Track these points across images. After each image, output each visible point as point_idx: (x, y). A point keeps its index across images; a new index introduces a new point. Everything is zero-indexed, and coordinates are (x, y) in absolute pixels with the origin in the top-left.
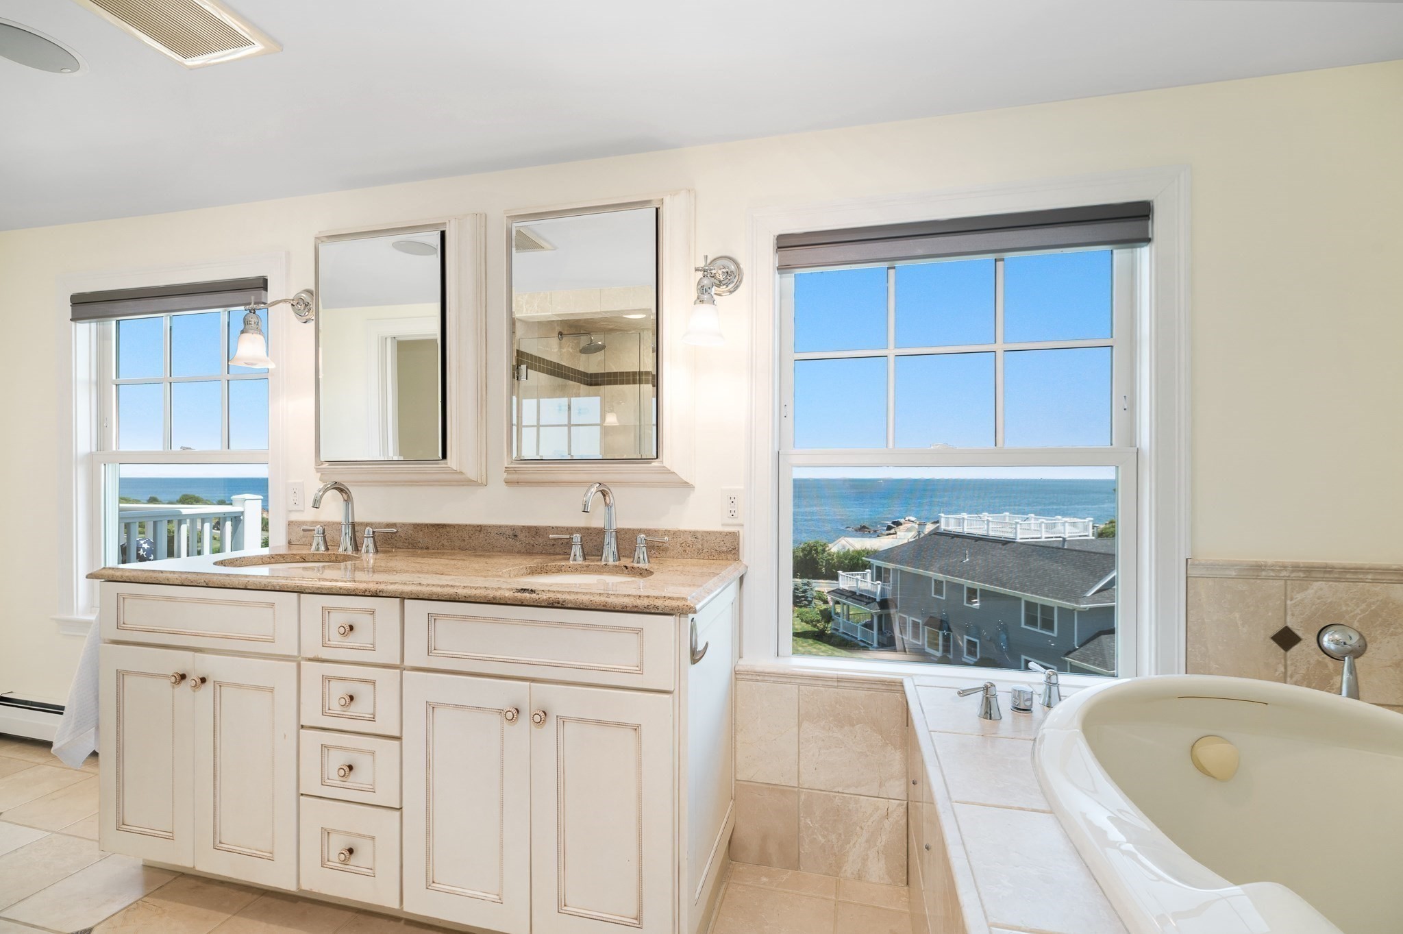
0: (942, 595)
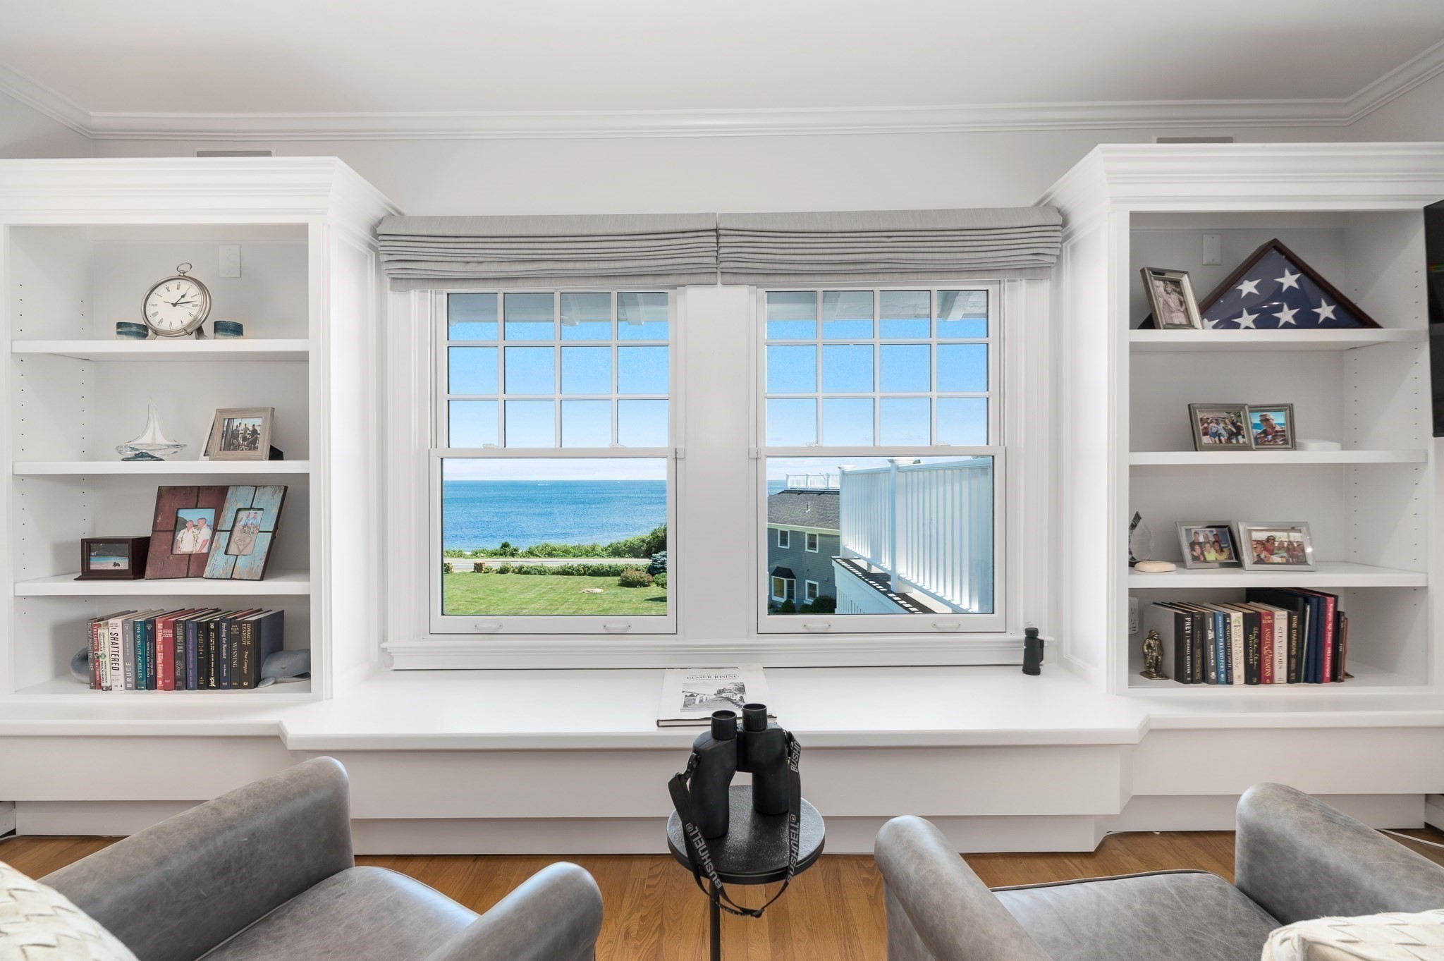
0: (786, 545)
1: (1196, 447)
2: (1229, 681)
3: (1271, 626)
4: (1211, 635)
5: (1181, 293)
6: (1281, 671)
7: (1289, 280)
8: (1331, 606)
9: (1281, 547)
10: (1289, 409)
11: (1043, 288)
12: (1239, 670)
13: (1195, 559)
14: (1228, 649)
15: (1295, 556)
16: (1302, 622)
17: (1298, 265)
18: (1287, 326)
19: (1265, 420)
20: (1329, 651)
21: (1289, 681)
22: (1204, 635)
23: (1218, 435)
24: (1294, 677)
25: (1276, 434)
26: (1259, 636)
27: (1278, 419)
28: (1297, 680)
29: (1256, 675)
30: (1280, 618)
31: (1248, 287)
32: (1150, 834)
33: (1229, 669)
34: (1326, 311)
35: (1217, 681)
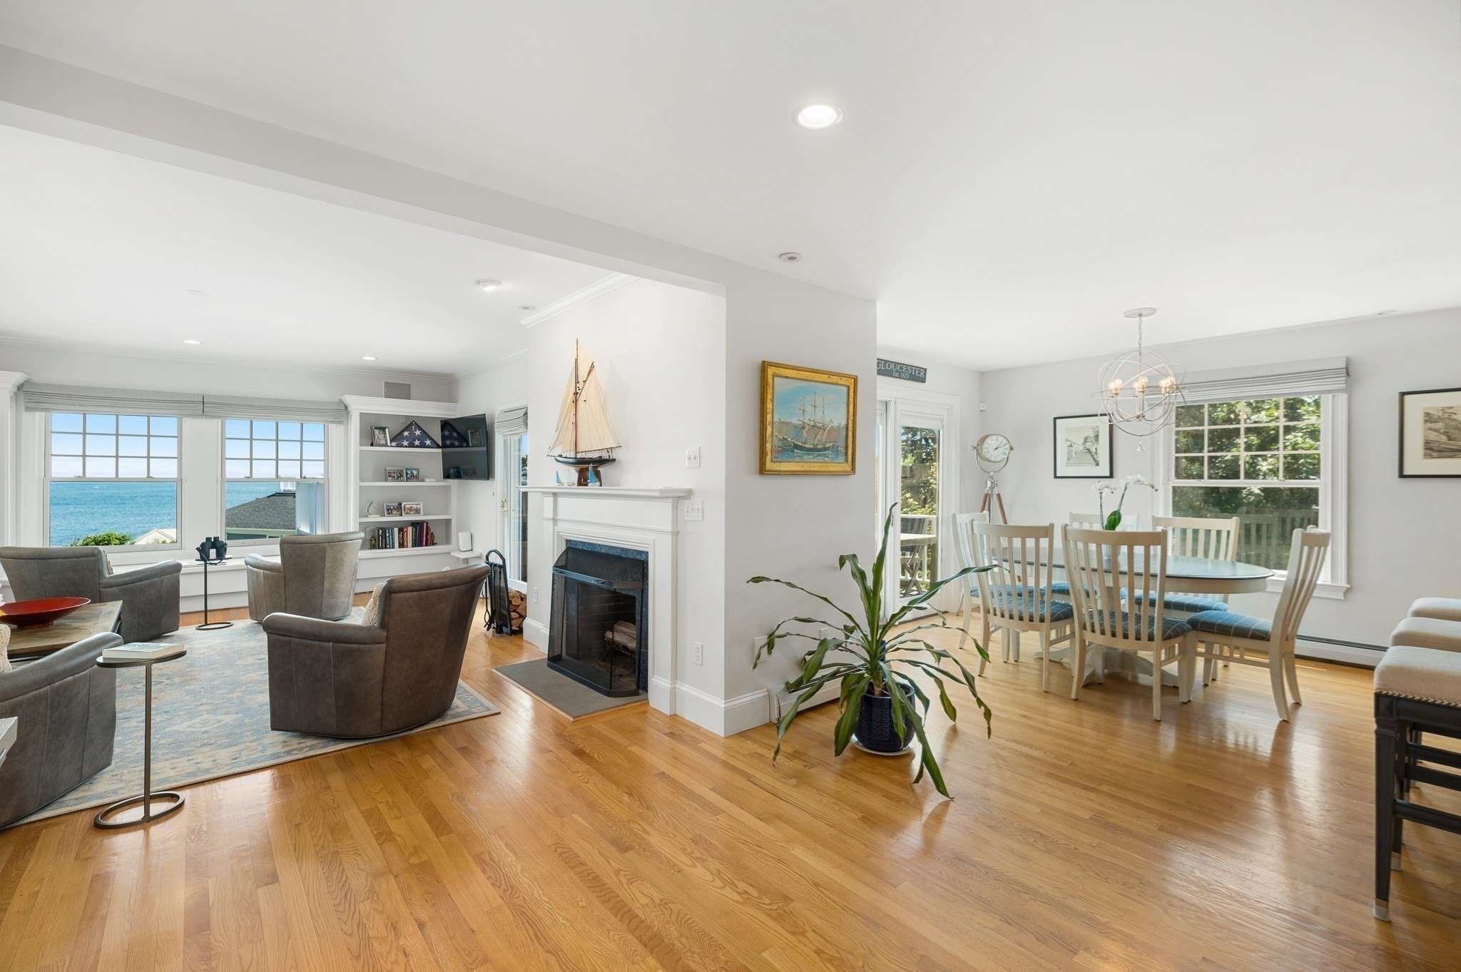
1: (386, 481)
2: (393, 548)
3: (407, 532)
4: (388, 535)
5: (385, 434)
6: (410, 544)
7: (418, 433)
8: (425, 525)
9: (414, 509)
10: (418, 470)
11: (342, 427)
12: (397, 544)
13: (388, 513)
14: (393, 539)
15: (417, 511)
16: (416, 530)
17: (420, 429)
18: (406, 447)
19: (412, 472)
20: (425, 538)
21: (412, 547)
22: (386, 535)
23: (394, 477)
24: (414, 545)
25: (414, 477)
26: (403, 534)
27: (415, 472)
28: (415, 546)
29: (402, 545)
30: (410, 529)
31: (406, 433)
32: (366, 593)
33: (393, 544)
34: (428, 442)
35: (390, 548)
